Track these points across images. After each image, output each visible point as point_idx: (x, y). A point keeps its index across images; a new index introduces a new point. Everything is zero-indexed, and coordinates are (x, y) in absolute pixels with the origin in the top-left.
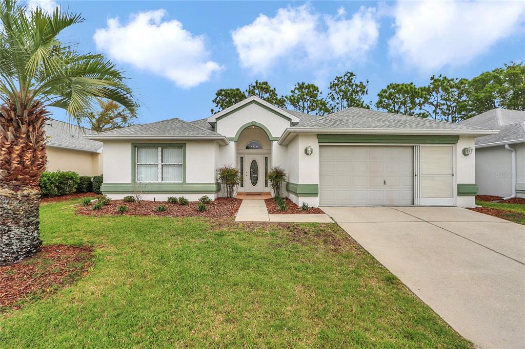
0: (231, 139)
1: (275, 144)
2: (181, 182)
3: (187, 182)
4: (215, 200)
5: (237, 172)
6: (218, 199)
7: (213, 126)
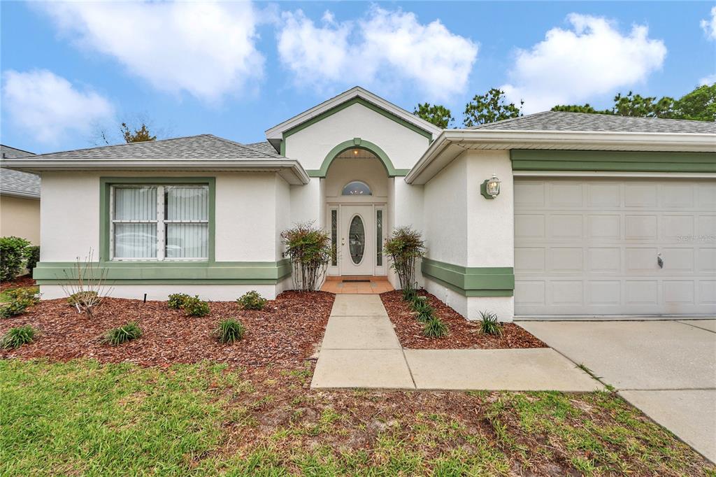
0: (313, 174)
1: (399, 183)
2: (205, 259)
3: (217, 260)
4: (277, 297)
5: (325, 238)
6: (285, 294)
7: (278, 146)
